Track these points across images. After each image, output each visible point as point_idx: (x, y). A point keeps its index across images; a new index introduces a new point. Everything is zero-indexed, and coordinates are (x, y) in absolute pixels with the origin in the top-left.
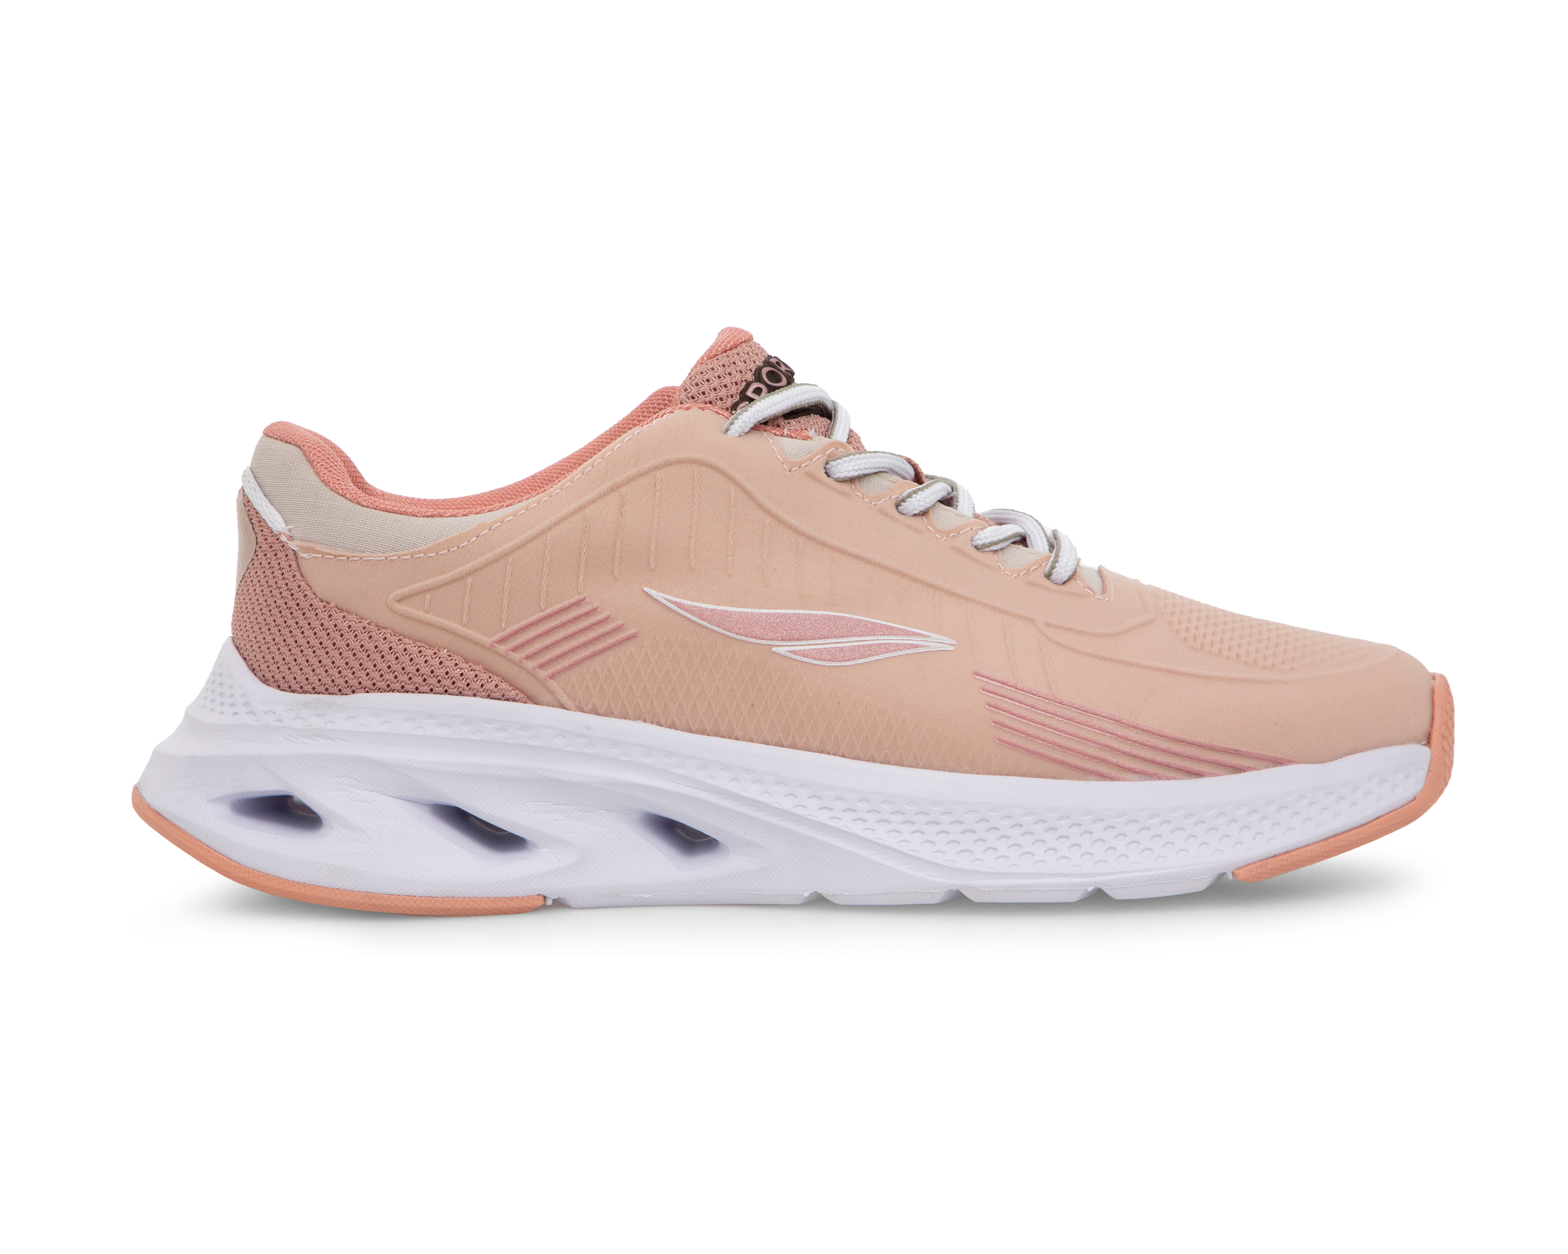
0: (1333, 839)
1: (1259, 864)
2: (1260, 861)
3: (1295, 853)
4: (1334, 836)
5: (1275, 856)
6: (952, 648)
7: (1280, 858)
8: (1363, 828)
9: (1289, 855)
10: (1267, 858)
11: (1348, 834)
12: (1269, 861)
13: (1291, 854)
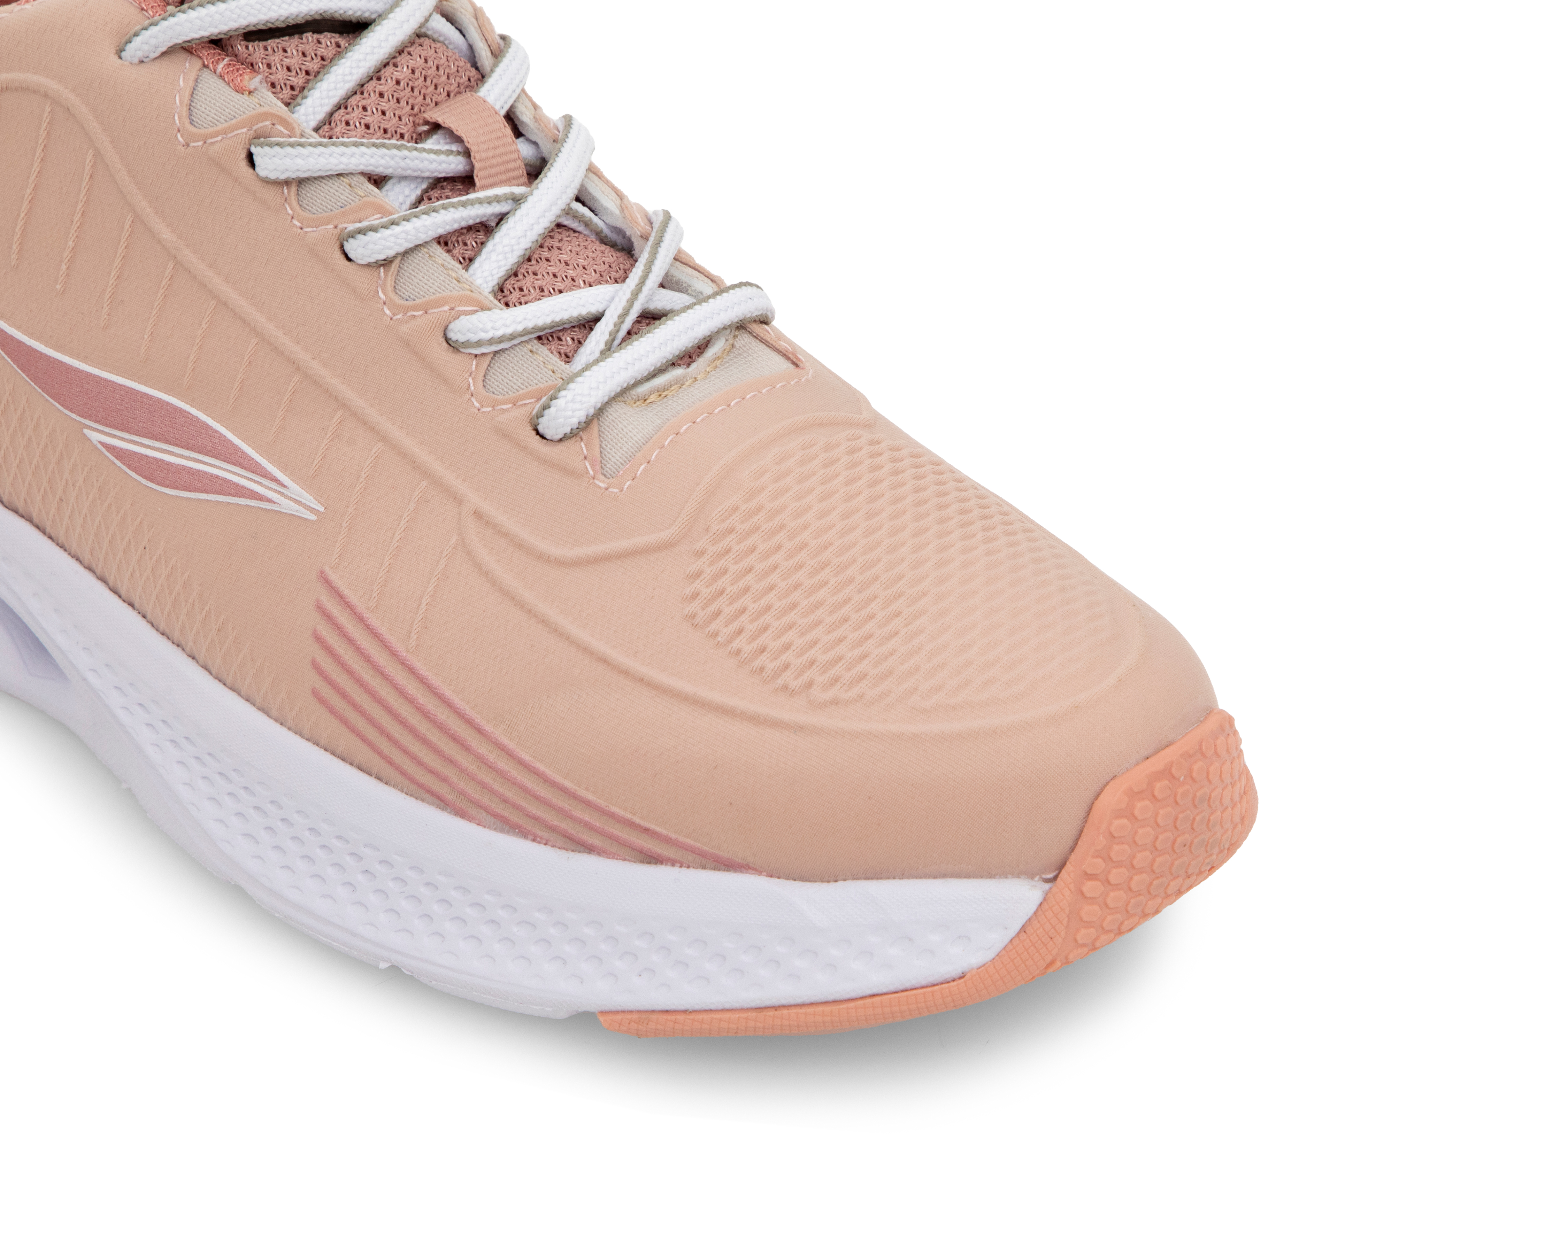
0: (771, 1013)
1: (635, 1016)
2: (639, 1012)
3: (700, 1017)
4: (775, 1008)
5: (667, 1011)
6: (313, 517)
7: (672, 1017)
8: (835, 1008)
9: (688, 1017)
10: (653, 1011)
11: (803, 1010)
12: (654, 1017)
13: (692, 1017)
